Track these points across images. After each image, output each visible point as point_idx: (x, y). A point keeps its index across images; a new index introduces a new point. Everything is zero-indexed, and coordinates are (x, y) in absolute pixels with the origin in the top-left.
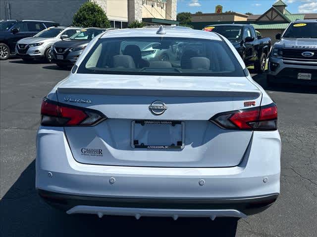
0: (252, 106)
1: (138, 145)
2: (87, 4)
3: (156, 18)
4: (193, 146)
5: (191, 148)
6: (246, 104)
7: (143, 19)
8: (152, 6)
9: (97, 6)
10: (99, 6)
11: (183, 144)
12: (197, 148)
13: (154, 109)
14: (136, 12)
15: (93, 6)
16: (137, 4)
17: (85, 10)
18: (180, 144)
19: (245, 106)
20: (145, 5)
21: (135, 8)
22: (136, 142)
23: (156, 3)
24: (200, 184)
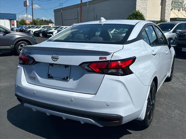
0: (104, 60)
1: (50, 77)
2: (134, 12)
3: (180, 18)
4: (74, 80)
5: (73, 80)
6: (100, 58)
7: (171, 19)
8: (179, 11)
9: (139, 12)
10: (140, 13)
11: (69, 78)
12: (75, 81)
13: (53, 58)
14: (166, 15)
15: (137, 12)
16: (167, 10)
17: (132, 16)
18: (67, 78)
19: (99, 59)
20: (173, 10)
21: (166, 12)
22: (49, 75)
23: (181, 9)
24: (71, 100)
